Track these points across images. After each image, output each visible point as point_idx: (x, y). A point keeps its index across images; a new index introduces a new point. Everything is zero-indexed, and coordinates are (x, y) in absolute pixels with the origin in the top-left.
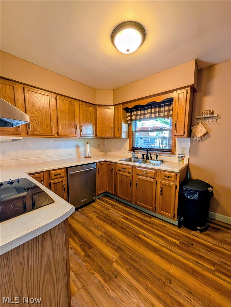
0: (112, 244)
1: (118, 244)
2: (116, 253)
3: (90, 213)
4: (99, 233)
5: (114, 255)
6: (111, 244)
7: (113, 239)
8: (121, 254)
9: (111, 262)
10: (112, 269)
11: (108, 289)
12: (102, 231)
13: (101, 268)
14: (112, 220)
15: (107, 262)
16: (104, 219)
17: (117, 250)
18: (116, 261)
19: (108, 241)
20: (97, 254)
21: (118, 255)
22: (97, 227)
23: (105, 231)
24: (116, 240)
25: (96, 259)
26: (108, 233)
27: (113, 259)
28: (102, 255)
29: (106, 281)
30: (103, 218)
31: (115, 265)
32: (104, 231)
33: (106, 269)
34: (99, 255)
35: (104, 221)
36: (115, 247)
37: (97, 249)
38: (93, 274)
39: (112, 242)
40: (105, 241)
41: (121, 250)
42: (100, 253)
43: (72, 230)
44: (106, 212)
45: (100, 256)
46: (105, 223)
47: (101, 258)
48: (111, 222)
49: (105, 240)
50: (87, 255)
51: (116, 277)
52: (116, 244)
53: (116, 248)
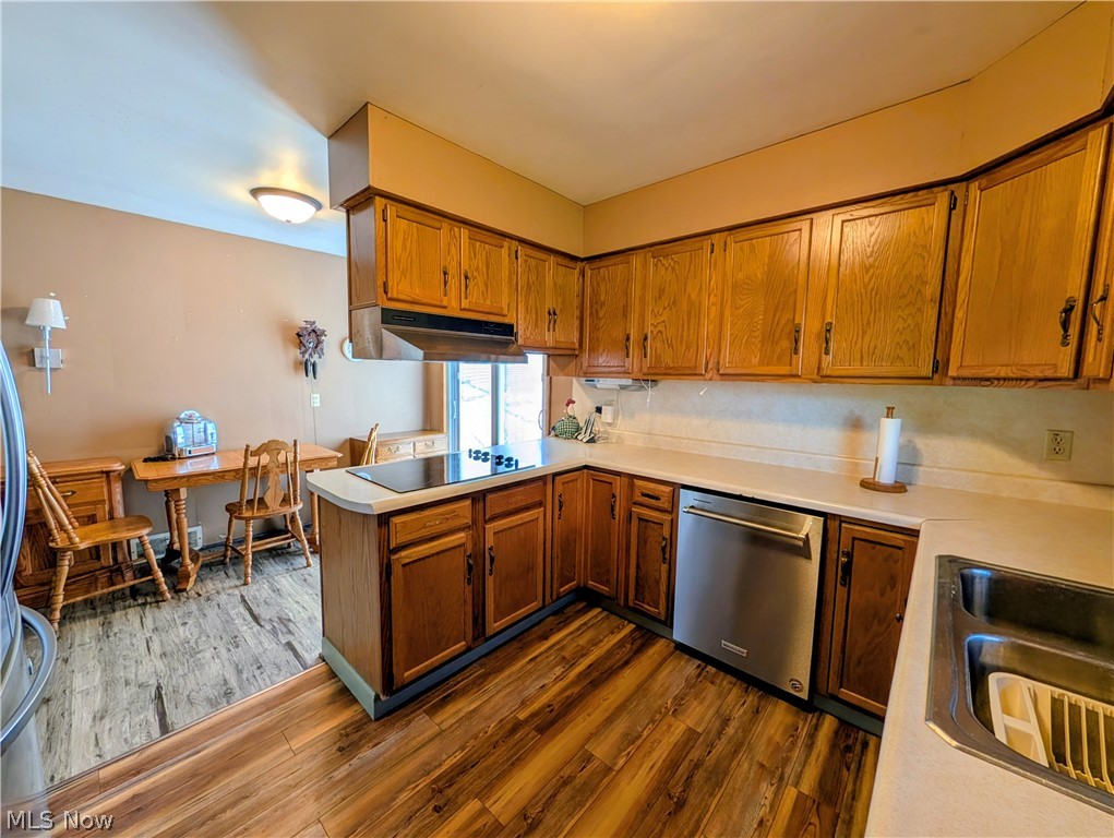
0: (554, 796)
1: (550, 819)
2: (513, 810)
3: (709, 707)
4: (601, 750)
5: (506, 804)
6: (551, 792)
7: (577, 802)
8: (507, 830)
9: (484, 793)
10: (461, 798)
11: (417, 786)
12: (617, 756)
13: (473, 767)
14: (693, 799)
15: (485, 783)
16: (686, 762)
17: (525, 816)
18: (484, 811)
19: (566, 782)
20: (519, 750)
21: (503, 820)
22: (630, 739)
23: (617, 768)
24: (570, 815)
25: (502, 749)
26: (606, 781)
27: (491, 801)
28: (513, 764)
29: (435, 781)
30: (695, 755)
31: (473, 806)
32: (615, 764)
33: (465, 780)
34: (512, 756)
35: (673, 764)
36: (540, 809)
37: (534, 750)
38: (462, 748)
39: (563, 797)
40: (566, 772)
41: (522, 831)
42: (517, 759)
43: (604, 676)
44: (743, 768)
45: (508, 760)
46: (658, 765)
47: (503, 762)
48: (677, 791)
49: (569, 772)
50: (517, 726)
51: (437, 809)
52: (549, 815)
53: (533, 812)
